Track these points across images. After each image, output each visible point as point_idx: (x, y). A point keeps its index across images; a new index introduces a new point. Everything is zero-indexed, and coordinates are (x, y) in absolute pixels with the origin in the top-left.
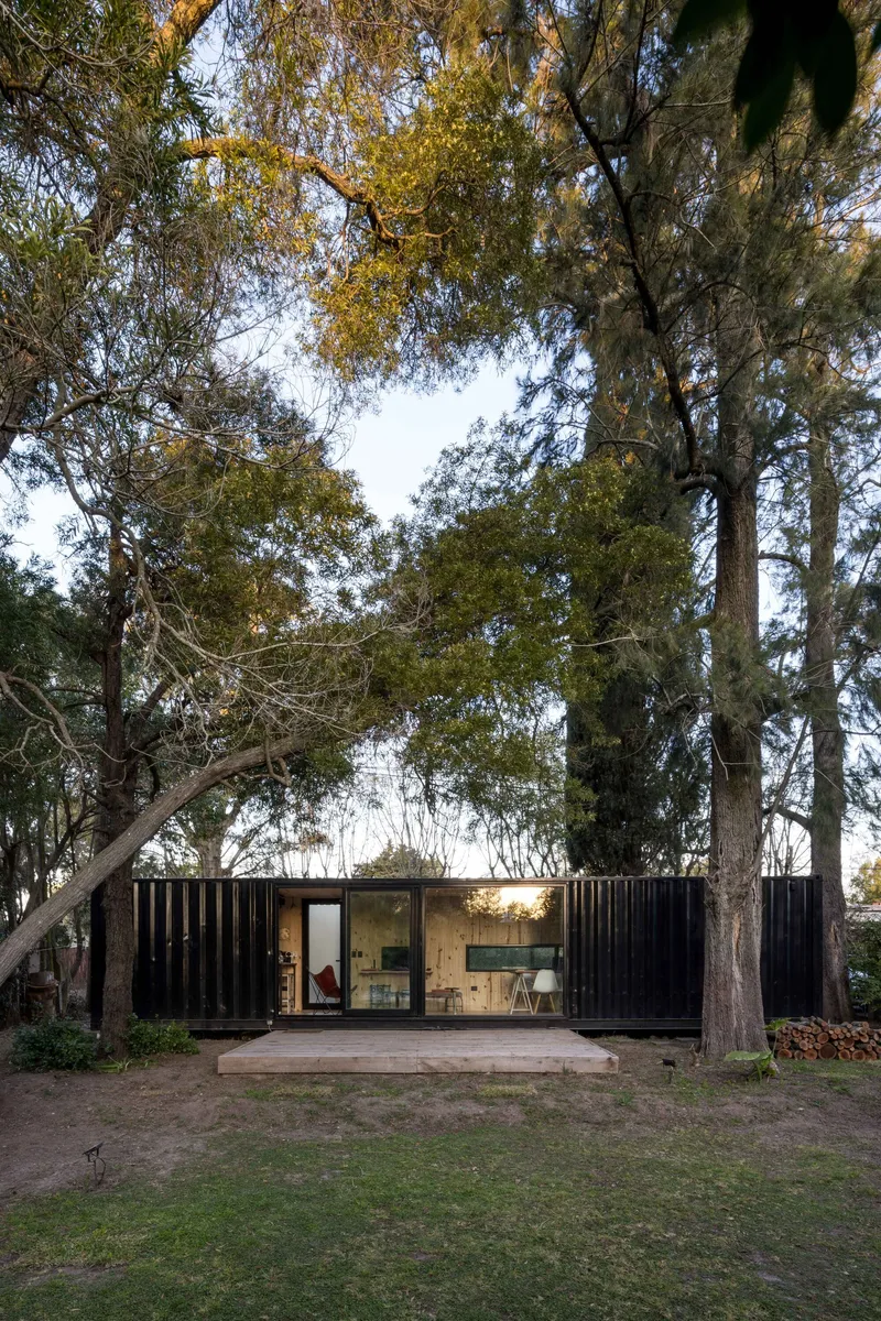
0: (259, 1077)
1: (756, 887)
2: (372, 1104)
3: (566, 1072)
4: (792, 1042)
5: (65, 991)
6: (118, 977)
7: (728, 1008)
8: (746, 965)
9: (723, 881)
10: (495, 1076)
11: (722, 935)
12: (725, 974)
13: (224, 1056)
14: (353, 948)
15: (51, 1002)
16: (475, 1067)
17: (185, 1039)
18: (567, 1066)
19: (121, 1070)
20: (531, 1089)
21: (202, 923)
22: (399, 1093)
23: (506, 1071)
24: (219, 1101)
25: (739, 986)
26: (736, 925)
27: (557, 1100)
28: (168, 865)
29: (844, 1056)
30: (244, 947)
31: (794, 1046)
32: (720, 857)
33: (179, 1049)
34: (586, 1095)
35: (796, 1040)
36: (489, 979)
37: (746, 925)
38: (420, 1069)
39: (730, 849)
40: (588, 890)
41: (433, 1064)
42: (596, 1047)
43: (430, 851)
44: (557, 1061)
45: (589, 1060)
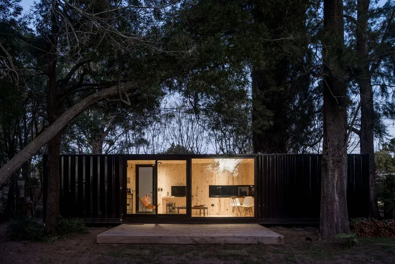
0: (115, 245)
1: (345, 158)
2: (169, 259)
3: (259, 243)
4: (361, 228)
5: (35, 205)
6: (53, 198)
7: (332, 213)
8: (340, 194)
9: (330, 154)
10: (227, 245)
11: (330, 179)
12: (331, 198)
13: (100, 235)
14: (158, 187)
15: (29, 210)
16: (217, 241)
17: (83, 227)
18: (260, 240)
19: (54, 241)
20: (244, 252)
21: (91, 175)
22: (181, 254)
23: (231, 243)
24: (96, 257)
25: (337, 203)
26: (336, 175)
27: (258, 258)
28: (80, 152)
29: (383, 234)
30: (110, 185)
31: (362, 231)
32: (328, 143)
33: (81, 231)
34: (271, 255)
35: (363, 228)
36: (219, 201)
37: (340, 175)
38: (191, 242)
39: (333, 139)
40: (265, 159)
41: (197, 240)
42: (272, 232)
43: (191, 146)
44: (255, 238)
45: (270, 238)
